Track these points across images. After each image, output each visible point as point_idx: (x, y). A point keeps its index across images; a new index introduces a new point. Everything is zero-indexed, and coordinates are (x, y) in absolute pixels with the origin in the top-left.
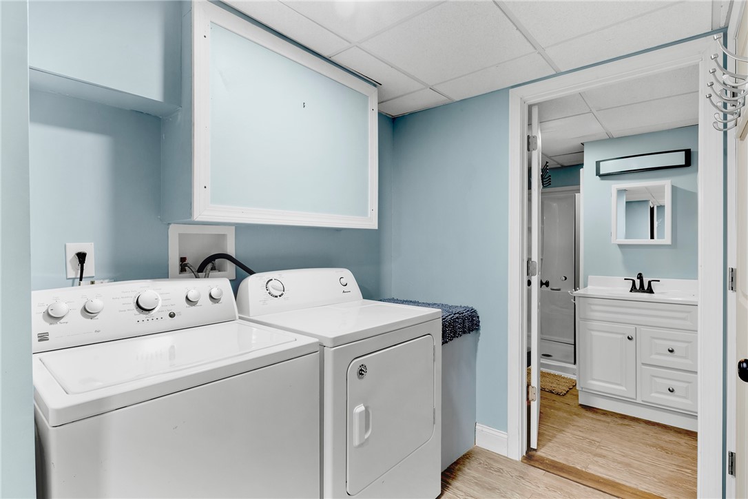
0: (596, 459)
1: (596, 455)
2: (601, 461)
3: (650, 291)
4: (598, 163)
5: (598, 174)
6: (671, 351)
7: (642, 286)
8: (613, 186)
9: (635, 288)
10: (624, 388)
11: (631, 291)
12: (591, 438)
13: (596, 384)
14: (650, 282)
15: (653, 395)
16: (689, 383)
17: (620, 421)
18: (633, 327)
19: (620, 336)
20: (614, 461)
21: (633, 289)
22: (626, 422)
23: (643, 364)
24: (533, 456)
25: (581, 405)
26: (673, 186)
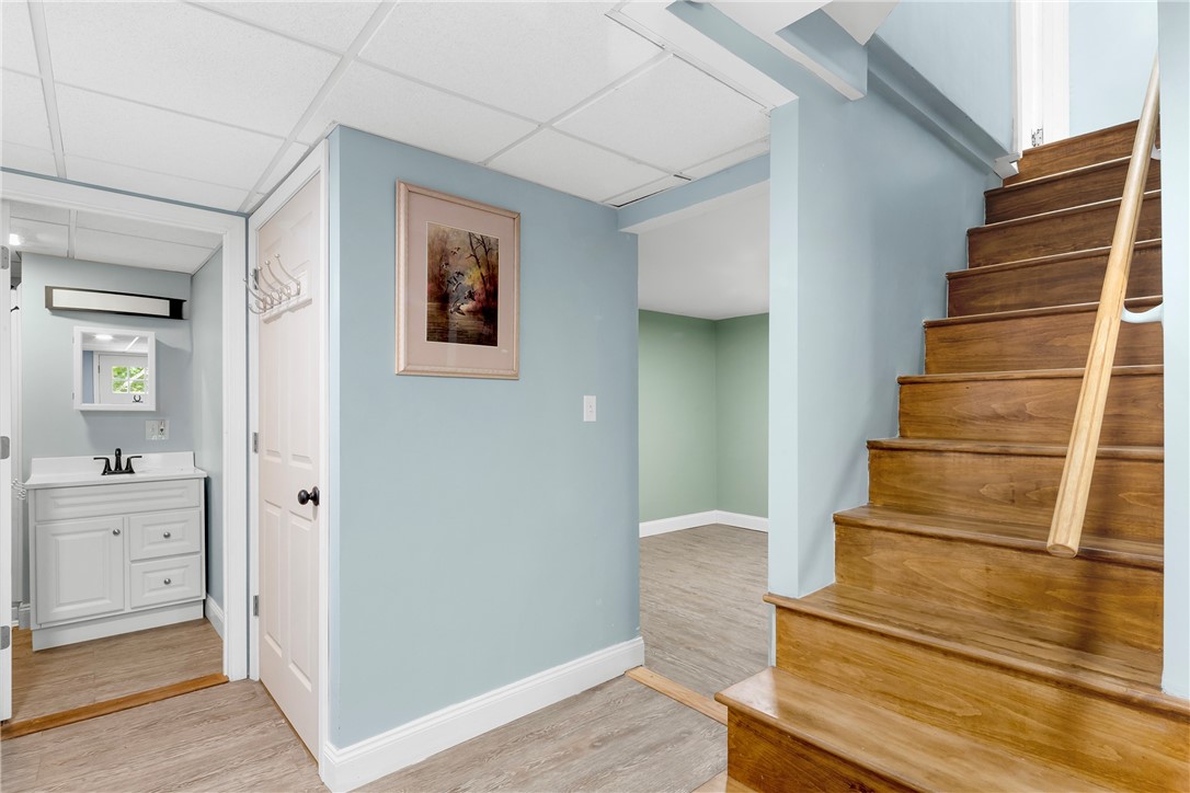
0: (100, 689)
1: (97, 686)
2: (108, 688)
3: (130, 470)
4: (49, 291)
5: (49, 304)
6: (167, 536)
7: (119, 467)
8: (75, 327)
9: (110, 469)
10: (108, 601)
11: (104, 474)
12: (80, 674)
13: (64, 611)
14: (129, 460)
15: (147, 595)
16: (186, 566)
17: (107, 645)
18: (120, 518)
19: (100, 534)
20: (123, 680)
21: (107, 470)
22: (113, 643)
23: (133, 561)
24: (11, 727)
25: (37, 652)
26: (157, 342)
